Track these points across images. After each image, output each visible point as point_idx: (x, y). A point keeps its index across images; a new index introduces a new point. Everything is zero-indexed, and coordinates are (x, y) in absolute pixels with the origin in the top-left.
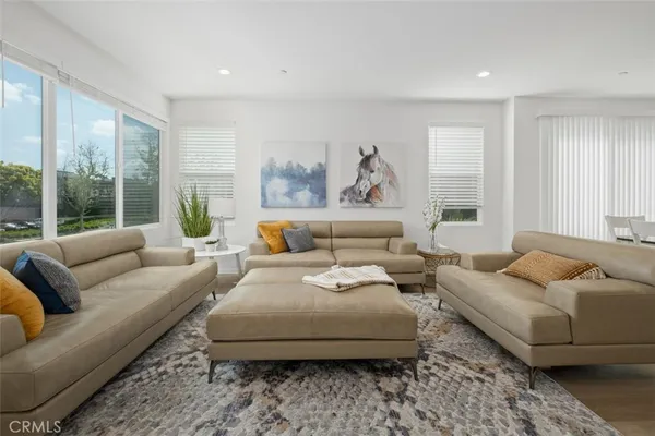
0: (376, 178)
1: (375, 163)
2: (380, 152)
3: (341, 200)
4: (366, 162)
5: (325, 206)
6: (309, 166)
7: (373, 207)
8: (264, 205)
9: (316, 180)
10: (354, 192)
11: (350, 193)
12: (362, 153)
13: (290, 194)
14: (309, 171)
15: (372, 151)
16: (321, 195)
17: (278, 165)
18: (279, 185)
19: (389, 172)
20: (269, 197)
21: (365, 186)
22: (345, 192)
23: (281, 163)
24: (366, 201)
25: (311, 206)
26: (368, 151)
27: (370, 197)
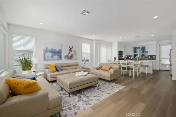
0: (72, 53)
1: (72, 50)
2: (73, 47)
3: (65, 58)
4: (70, 49)
5: (61, 59)
6: (57, 50)
7: (72, 59)
8: (45, 60)
9: (59, 53)
10: (68, 56)
11: (67, 57)
12: (69, 47)
13: (52, 57)
14: (57, 51)
15: (72, 47)
16: (60, 57)
17: (49, 49)
18: (49, 54)
19: (75, 52)
20: (46, 58)
21: (70, 55)
22: (66, 56)
23: (50, 48)
24: (70, 58)
25: (58, 60)
26: (71, 47)
27: (71, 57)
